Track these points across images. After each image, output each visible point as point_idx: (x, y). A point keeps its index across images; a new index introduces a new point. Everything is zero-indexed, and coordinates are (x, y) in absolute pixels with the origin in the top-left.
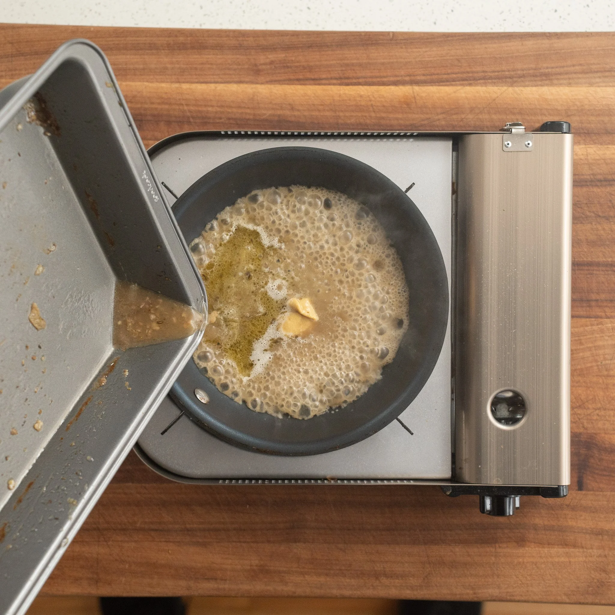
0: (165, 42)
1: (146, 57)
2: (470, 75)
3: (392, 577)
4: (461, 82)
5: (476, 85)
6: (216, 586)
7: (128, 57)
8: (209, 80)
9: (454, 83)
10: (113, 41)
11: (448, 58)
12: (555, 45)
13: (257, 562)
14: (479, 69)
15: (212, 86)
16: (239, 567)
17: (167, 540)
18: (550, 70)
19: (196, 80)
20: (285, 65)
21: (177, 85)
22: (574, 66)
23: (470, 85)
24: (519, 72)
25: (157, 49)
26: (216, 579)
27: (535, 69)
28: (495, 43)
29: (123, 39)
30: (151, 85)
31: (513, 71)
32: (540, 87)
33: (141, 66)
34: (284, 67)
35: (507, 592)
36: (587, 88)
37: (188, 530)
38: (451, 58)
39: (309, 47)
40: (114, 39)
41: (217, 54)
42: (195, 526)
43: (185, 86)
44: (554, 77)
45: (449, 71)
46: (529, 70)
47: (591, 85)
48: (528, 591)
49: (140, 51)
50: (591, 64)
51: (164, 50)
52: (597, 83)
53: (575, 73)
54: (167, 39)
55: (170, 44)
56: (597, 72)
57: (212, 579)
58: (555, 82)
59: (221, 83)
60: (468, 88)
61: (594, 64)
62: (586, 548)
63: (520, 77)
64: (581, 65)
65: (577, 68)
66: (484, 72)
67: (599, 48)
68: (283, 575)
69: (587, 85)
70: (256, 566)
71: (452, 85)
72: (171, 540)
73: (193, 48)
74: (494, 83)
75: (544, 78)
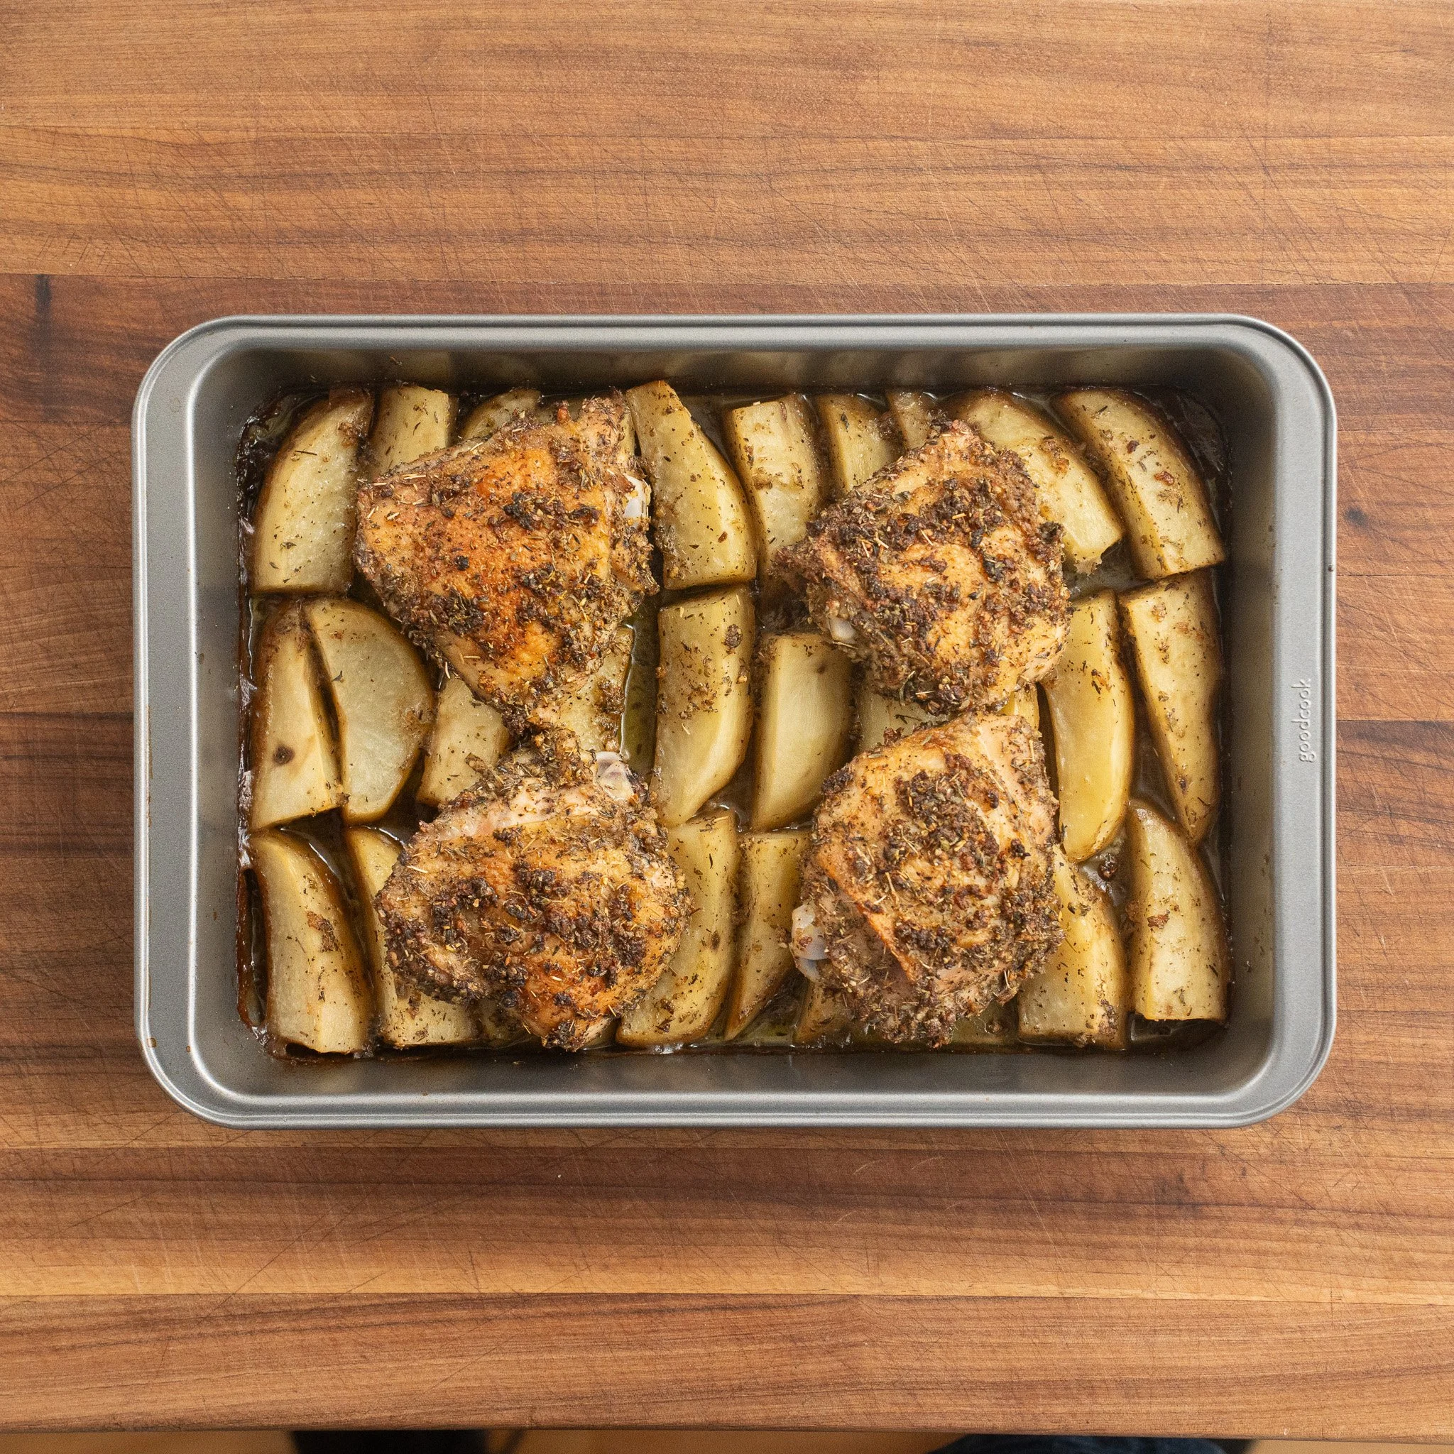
0: (1100, 1400)
1: (1149, 1363)
2: (333, 1323)
3: (521, 52)
4: (355, 1303)
5: (320, 1297)
6: (966, 26)
7: (1194, 1363)
8: (991, 1305)
9: (376, 1302)
10: (1234, 1403)
11: (390, 1366)
12: (120, 1399)
13: (863, 88)
14: (313, 1338)
15: (981, 1290)
16: (909, 75)
17: (1090, 141)
18: (133, 1337)
19: (1021, 1304)
20: (800, 1344)
21: (1070, 1292)
22: (73, 1347)
23: (335, 1297)
24: (211, 1331)
25: (1120, 1383)
26: (967, 43)
27: (170, 1338)
28: (272, 1403)
29: (1208, 1407)
30: (1137, 1292)
31: (225, 1334)
32: (159, 1292)
33: (1161, 1338)
34: (801, 1340)
35: (225, 14)
36: (40, 1292)
37: (1038, 167)
38: (382, 1365)
39: (741, 1388)
40: (1230, 1408)
41: (970, 1369)
42: (1020, 179)
43: (1050, 1290)
44: (124, 1318)
45: (385, 1331)
46: (184, 1337)
47: (30, 1302)
48: (174, 17)
49: (1163, 1377)
50: (28, 1352)
51: (1104, 1381)
52: (14, 1306)
53: (69, 1330)
54: (1095, 1408)
55: (1090, 1395)
56: (15, 1333)
57: (977, 44)
58: (120, 1308)
59: (956, 1298)
60: (337, 1288)
61: (22, 1353)
62: (26, 127)
63: (208, 1318)
64: (56, 1350)
65: (64, 1342)
66: (301, 1331)
67: (12, 1392)
68: (795, 55)
69: (40, 1300)
70: (864, 78)
71: (380, 1296)
72: (1080, 142)
73: (1031, 1386)
74: (273, 1303)
75: (147, 1316)
